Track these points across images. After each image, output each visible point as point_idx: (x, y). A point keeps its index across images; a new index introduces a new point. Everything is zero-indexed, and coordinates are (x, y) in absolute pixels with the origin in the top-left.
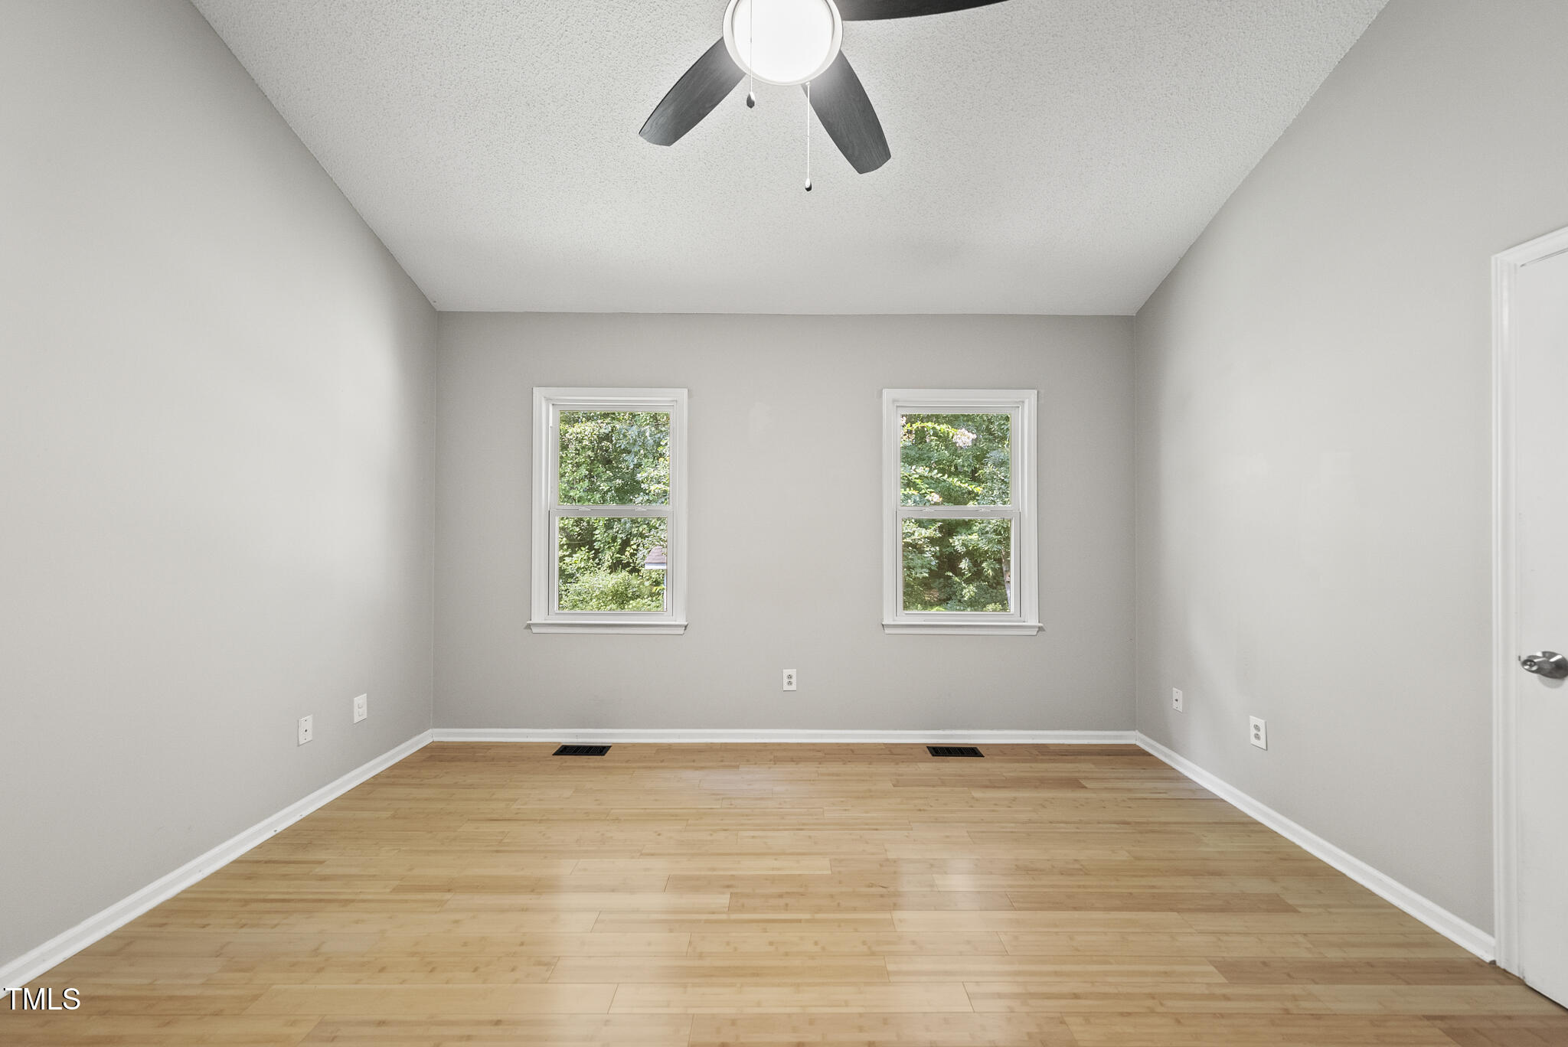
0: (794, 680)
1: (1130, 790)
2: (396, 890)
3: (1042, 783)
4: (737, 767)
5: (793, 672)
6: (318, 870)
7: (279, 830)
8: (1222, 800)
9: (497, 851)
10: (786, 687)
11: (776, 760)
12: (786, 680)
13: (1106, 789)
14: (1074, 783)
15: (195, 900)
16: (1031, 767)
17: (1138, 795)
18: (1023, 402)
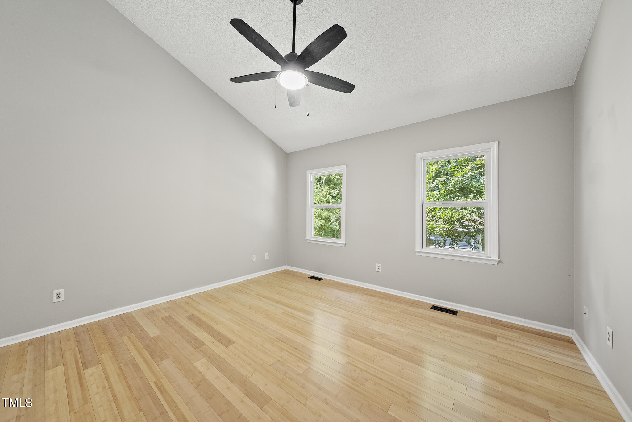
0: (380, 268)
1: (524, 349)
2: (256, 295)
3: (473, 331)
4: (353, 293)
5: (380, 265)
6: (249, 288)
7: (248, 279)
8: (594, 375)
9: (278, 294)
10: (377, 270)
11: (367, 294)
12: (377, 268)
13: (509, 344)
14: (494, 337)
15: (230, 286)
16: (476, 325)
17: (528, 353)
18: (490, 148)
